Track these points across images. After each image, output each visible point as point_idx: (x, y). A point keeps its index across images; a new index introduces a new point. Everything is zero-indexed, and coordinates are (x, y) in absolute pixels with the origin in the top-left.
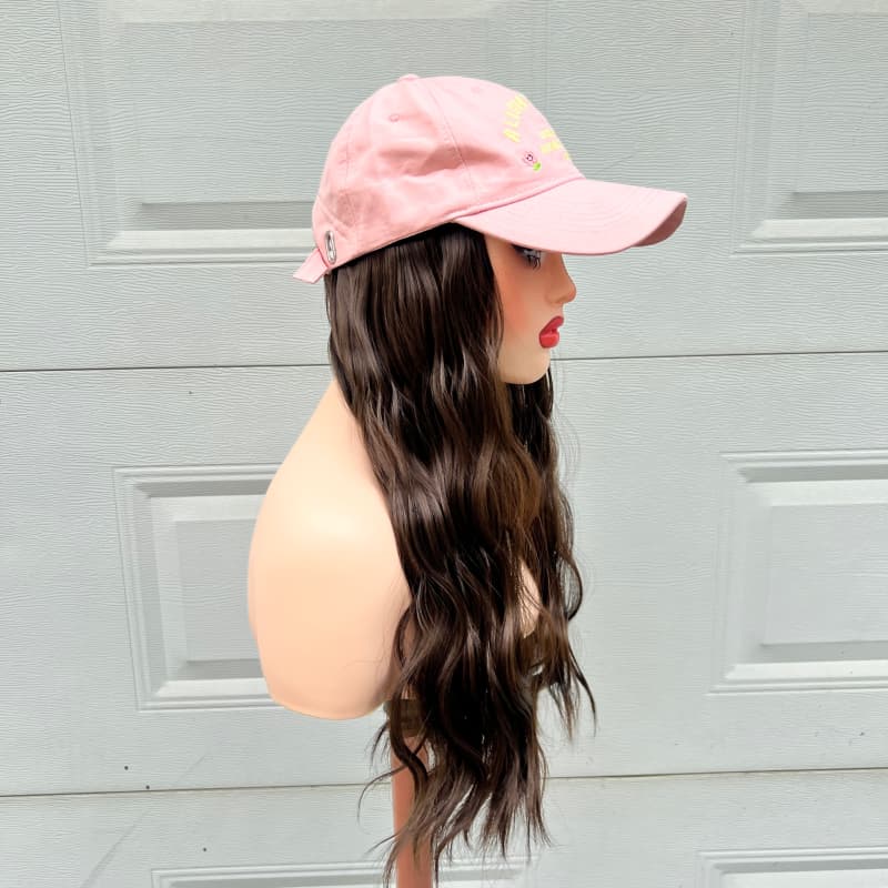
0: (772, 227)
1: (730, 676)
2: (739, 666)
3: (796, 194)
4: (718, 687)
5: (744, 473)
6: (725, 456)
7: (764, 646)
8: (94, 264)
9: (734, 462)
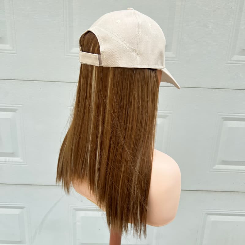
1: (214, 168)
2: (217, 165)
3: (243, 49)
4: (211, 170)
5: (223, 118)
6: (219, 114)
7: (223, 161)
9: (221, 115)
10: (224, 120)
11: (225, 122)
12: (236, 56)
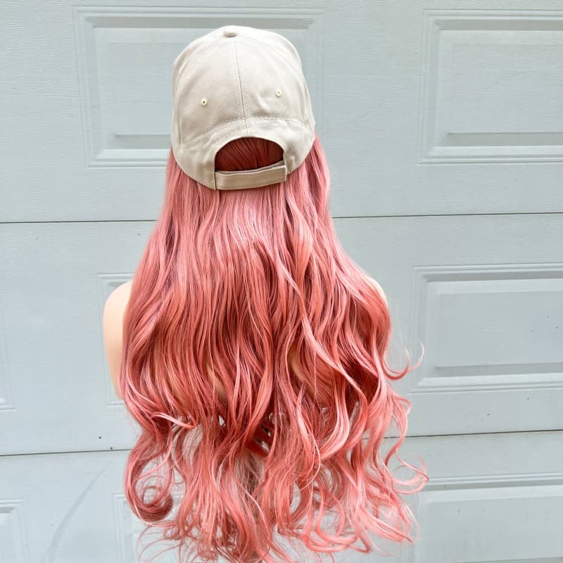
0: (438, 150)
1: (420, 384)
2: (425, 379)
3: (449, 134)
4: (414, 390)
5: (425, 277)
6: (416, 268)
7: (437, 368)
8: (89, 166)
9: (420, 271)
10: (429, 281)
11: (432, 284)
12: (436, 148)
